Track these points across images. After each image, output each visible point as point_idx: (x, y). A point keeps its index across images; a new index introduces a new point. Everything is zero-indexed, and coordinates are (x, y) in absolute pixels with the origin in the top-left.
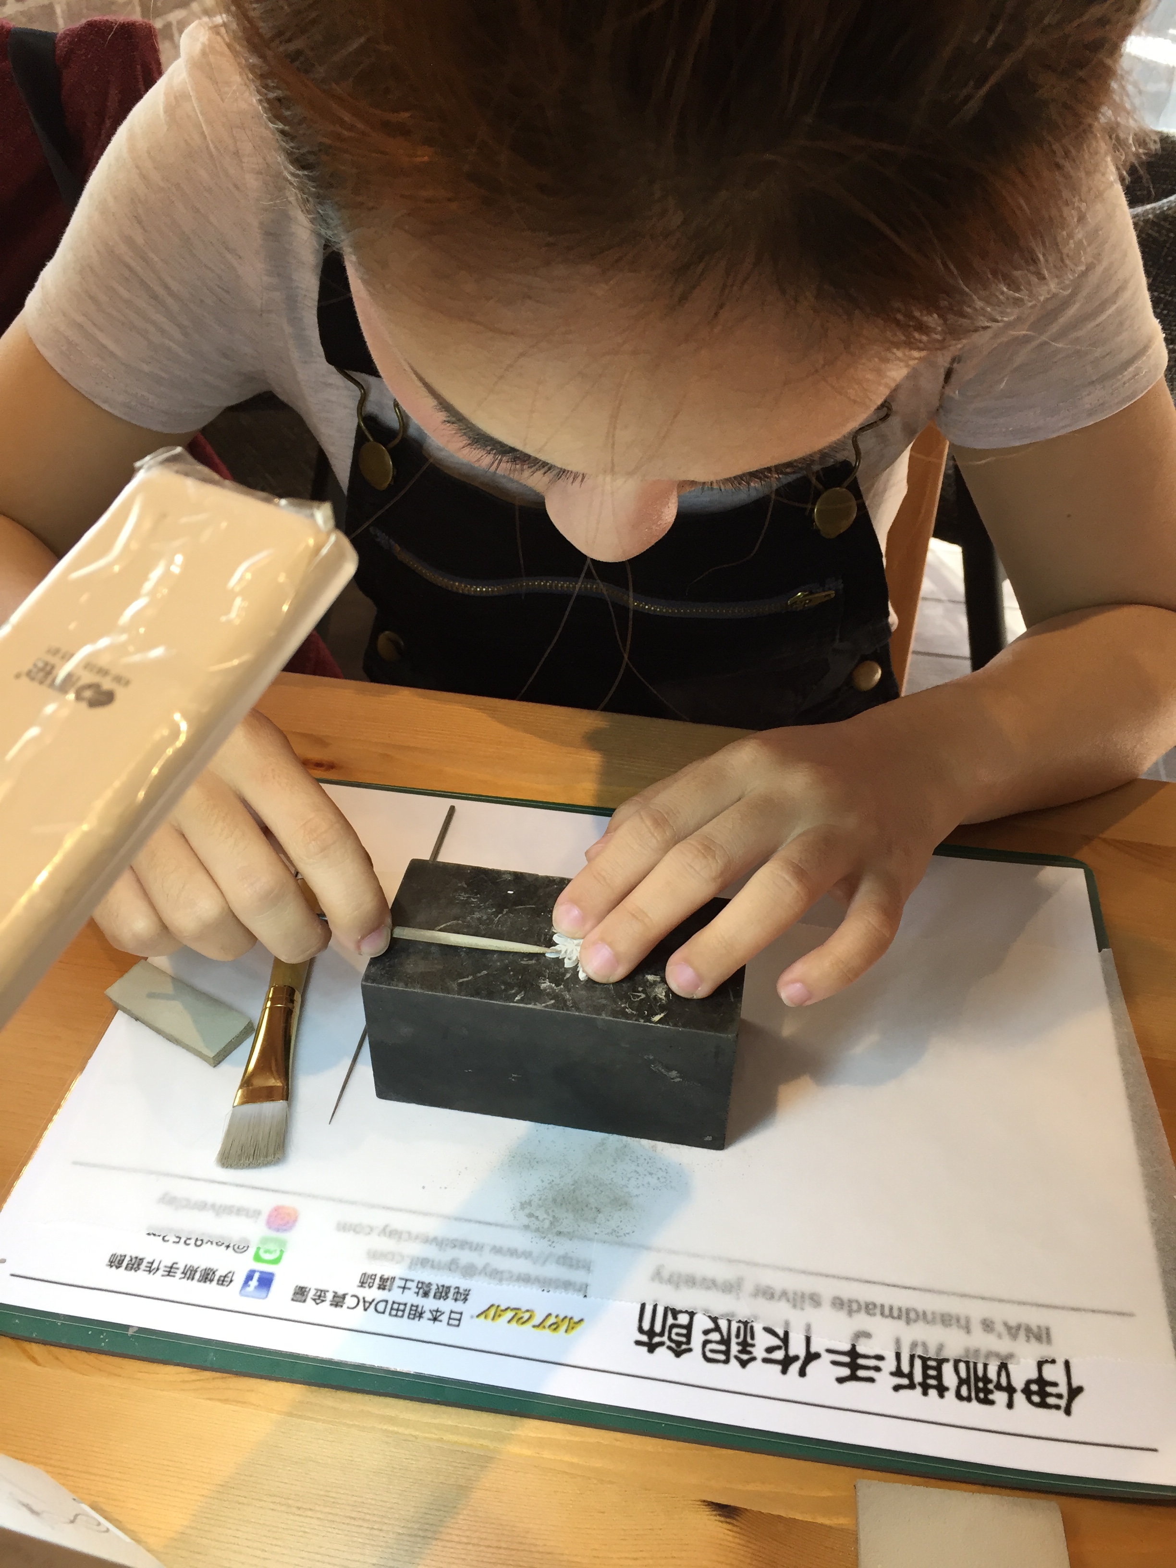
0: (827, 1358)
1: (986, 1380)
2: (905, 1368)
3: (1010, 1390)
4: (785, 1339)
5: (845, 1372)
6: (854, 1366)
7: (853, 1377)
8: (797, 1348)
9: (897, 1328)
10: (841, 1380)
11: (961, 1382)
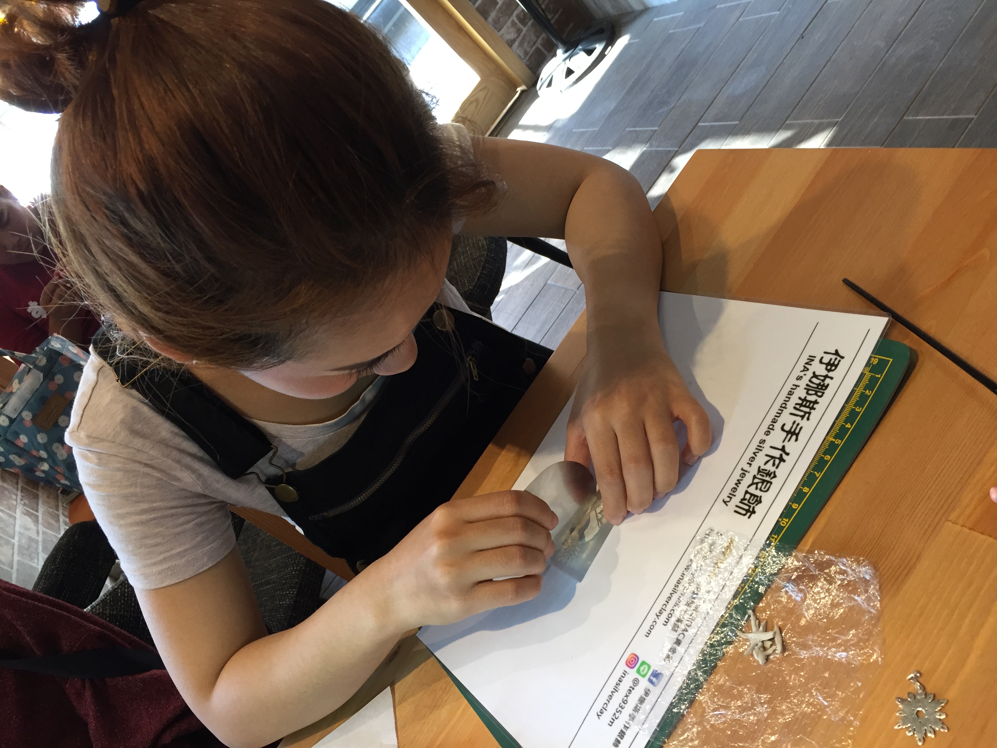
0: (786, 443)
1: (819, 385)
2: (802, 414)
3: (826, 377)
4: (772, 457)
5: (794, 437)
6: (793, 433)
7: (797, 435)
8: (777, 454)
9: (786, 412)
10: (796, 440)
11: (816, 394)
